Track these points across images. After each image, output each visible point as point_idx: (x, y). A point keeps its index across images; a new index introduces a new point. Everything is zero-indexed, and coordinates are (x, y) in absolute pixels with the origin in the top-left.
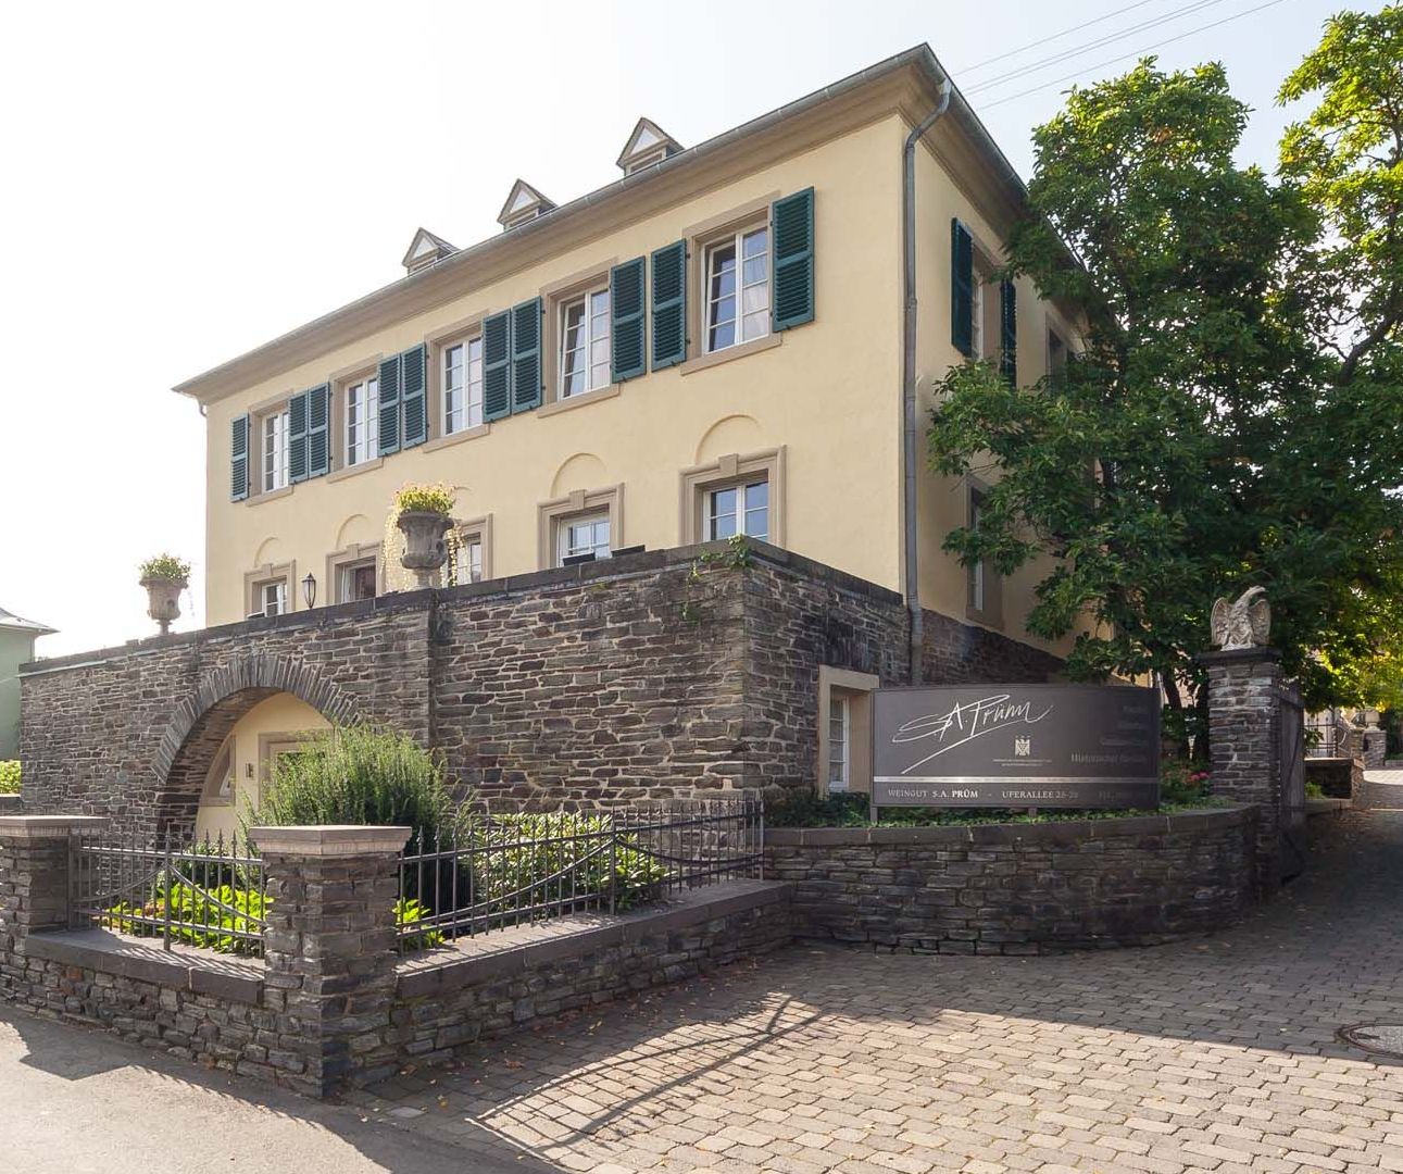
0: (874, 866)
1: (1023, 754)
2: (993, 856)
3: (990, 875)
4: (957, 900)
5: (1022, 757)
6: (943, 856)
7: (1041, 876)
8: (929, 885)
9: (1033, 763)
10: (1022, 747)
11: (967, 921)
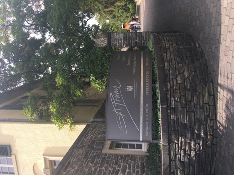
0: (178, 143)
1: (132, 89)
2: (172, 98)
3: (180, 100)
4: (191, 112)
5: (133, 89)
6: (173, 117)
7: (179, 82)
8: (186, 122)
9: (135, 85)
10: (130, 88)
11: (200, 108)
